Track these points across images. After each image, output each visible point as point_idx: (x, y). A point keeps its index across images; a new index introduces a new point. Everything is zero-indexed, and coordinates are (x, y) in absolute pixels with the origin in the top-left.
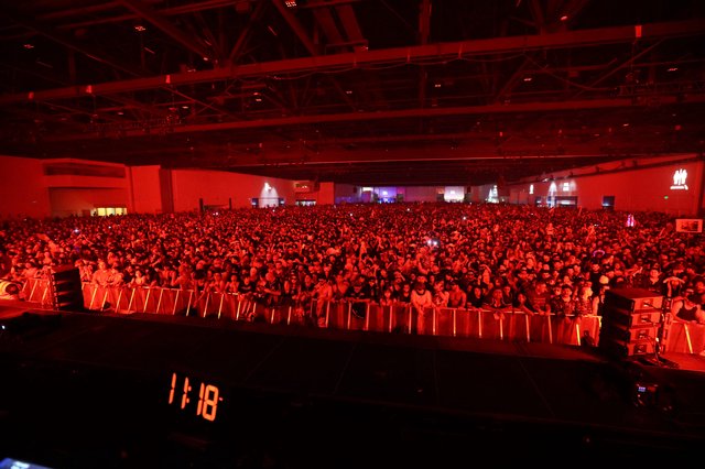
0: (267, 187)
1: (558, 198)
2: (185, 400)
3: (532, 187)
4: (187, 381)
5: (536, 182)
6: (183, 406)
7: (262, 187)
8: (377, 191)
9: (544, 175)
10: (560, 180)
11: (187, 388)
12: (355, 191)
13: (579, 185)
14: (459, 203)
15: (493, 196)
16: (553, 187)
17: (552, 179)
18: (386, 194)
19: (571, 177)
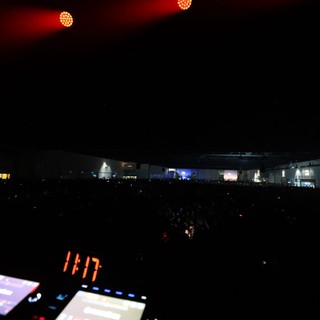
0: (105, 165)
1: (302, 180)
2: (75, 268)
3: (283, 172)
4: (78, 256)
5: (286, 169)
6: (73, 273)
7: (101, 165)
8: (178, 171)
9: (291, 165)
10: (302, 168)
11: (77, 260)
12: (164, 170)
13: (315, 172)
14: (234, 182)
15: (257, 178)
16: (298, 172)
17: (297, 167)
18: (184, 174)
19: (310, 166)
